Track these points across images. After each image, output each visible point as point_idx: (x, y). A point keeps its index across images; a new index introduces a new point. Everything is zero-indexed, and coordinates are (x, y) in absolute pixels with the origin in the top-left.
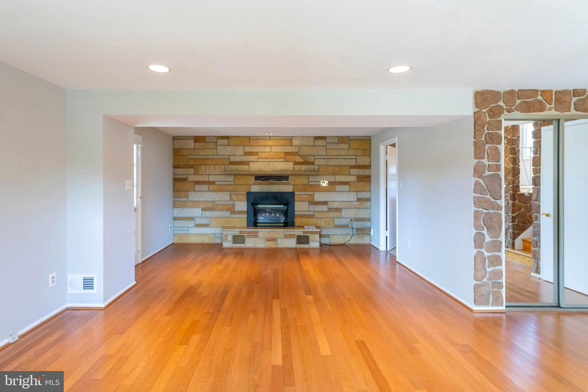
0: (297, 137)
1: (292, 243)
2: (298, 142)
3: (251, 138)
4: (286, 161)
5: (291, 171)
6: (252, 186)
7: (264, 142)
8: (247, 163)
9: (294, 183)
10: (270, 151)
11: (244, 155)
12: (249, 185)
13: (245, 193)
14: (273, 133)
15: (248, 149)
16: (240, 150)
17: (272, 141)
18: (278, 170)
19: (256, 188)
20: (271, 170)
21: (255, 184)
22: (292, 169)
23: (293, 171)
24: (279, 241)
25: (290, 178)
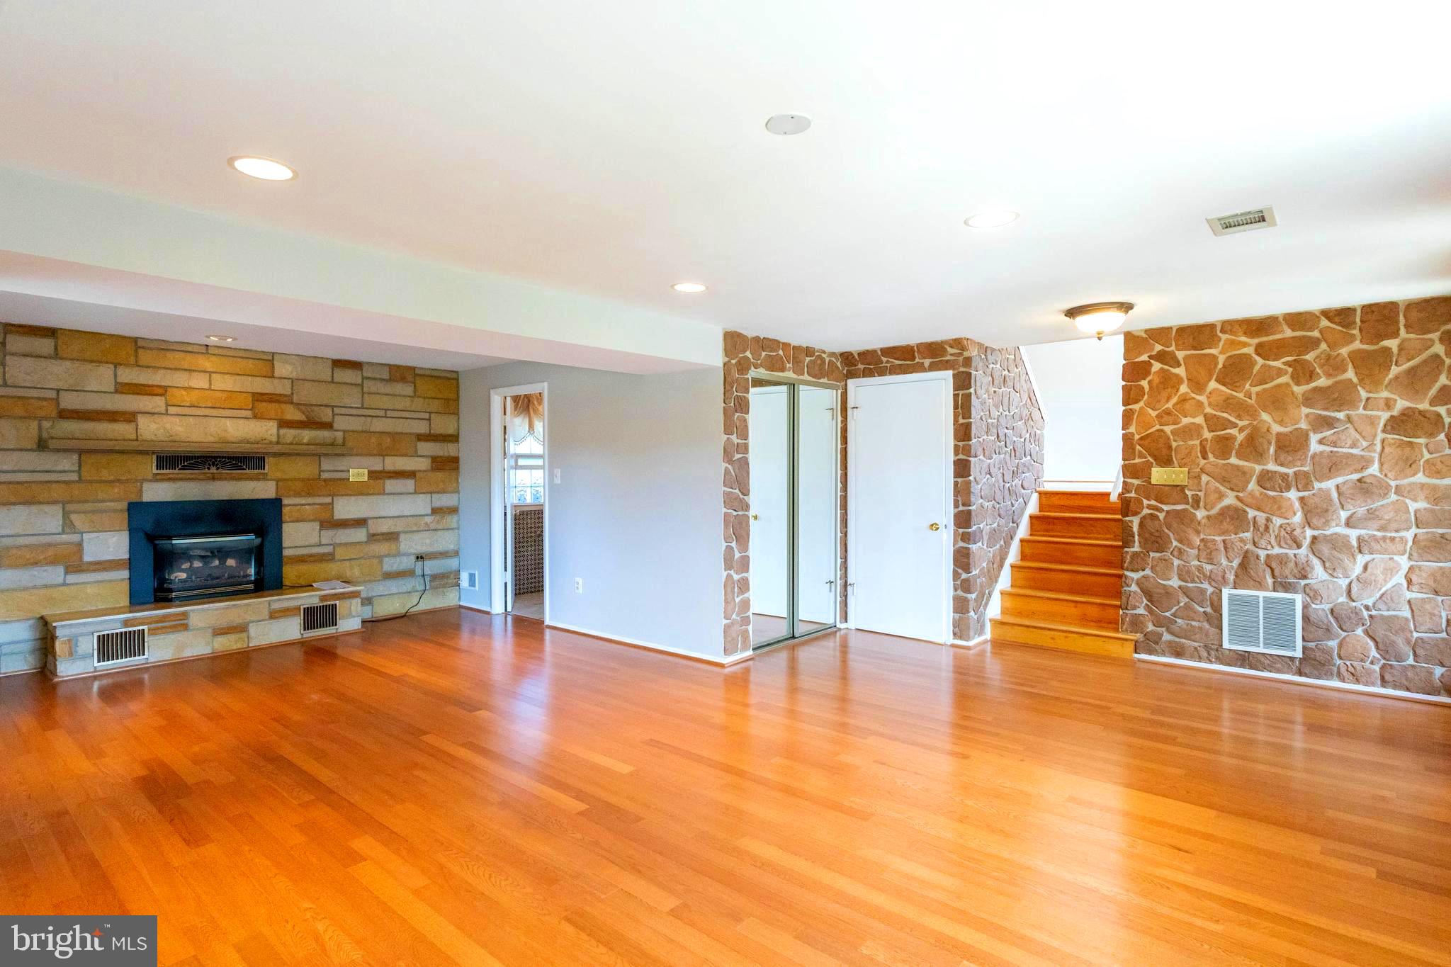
0: (284, 357)
1: (292, 629)
2: (290, 369)
3: (140, 343)
4: (255, 417)
5: (271, 443)
6: (146, 486)
7: (187, 361)
8: (130, 417)
9: (279, 475)
10: (206, 386)
11: (117, 391)
12: (136, 481)
13: (124, 505)
14: (235, 339)
15: (128, 375)
16: (101, 378)
17: (213, 358)
18: (234, 440)
19: (160, 491)
20: (211, 439)
21: (156, 479)
22: (274, 439)
23: (278, 443)
24: (253, 630)
25: (269, 461)
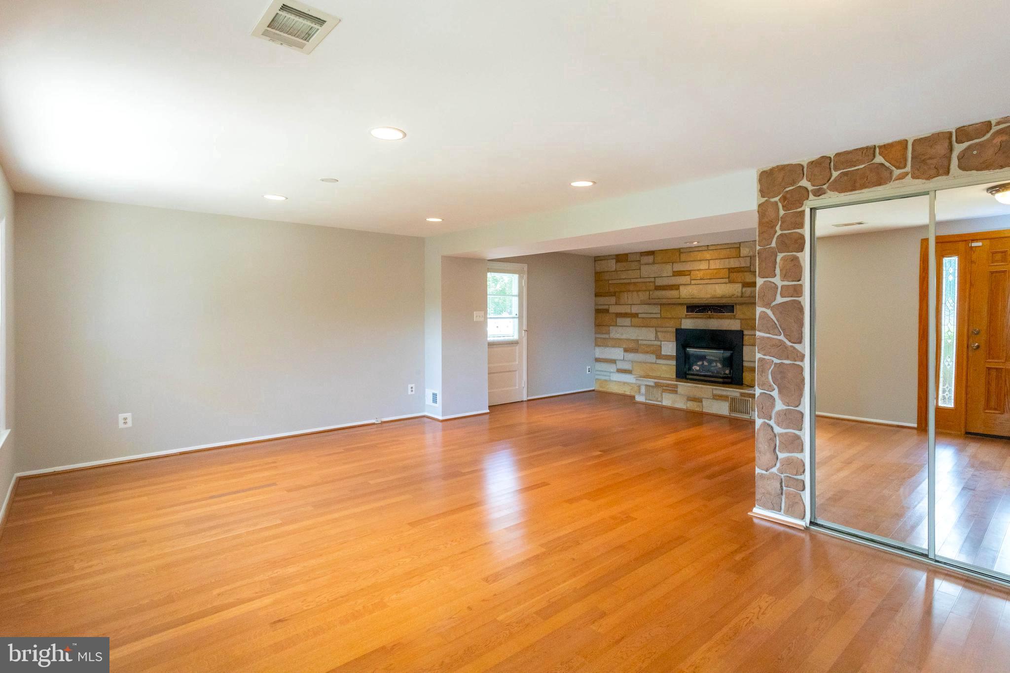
0: (747, 243)
1: (722, 408)
2: (748, 250)
3: (682, 251)
4: (730, 282)
5: (737, 297)
6: (683, 321)
7: (699, 256)
8: (676, 287)
9: (742, 316)
10: (707, 268)
11: (674, 276)
12: (680, 318)
13: (675, 329)
14: (698, 242)
15: (678, 267)
16: (668, 270)
17: (711, 252)
18: (718, 296)
19: (689, 324)
20: (709, 296)
21: (686, 318)
22: (739, 295)
23: (742, 297)
24: (705, 402)
25: (737, 309)
